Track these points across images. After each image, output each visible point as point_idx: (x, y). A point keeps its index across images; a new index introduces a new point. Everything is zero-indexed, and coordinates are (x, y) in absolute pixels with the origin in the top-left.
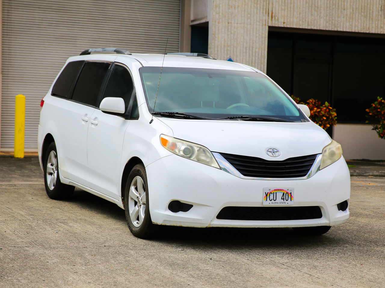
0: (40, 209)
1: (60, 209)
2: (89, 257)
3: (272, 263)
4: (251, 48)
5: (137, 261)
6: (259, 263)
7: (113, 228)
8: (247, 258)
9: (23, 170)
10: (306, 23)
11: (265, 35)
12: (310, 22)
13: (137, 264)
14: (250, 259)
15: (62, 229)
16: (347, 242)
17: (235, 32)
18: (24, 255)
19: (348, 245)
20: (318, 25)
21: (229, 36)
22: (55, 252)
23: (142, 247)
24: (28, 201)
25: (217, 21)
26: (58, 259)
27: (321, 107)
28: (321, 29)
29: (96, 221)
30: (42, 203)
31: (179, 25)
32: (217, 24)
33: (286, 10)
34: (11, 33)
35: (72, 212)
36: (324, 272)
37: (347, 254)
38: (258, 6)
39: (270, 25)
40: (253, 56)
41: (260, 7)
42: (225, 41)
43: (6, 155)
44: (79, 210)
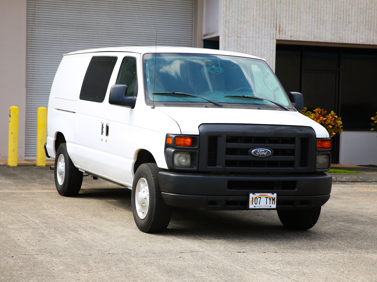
0: (54, 217)
1: (73, 217)
2: (93, 265)
3: (263, 270)
5: (137, 268)
6: (251, 270)
7: (119, 236)
8: (241, 265)
9: (44, 178)
10: (312, 36)
12: (316, 35)
13: (136, 271)
14: (244, 266)
15: (71, 237)
16: (339, 250)
18: (33, 263)
19: (340, 252)
20: (324, 38)
22: (62, 260)
23: (144, 254)
24: (44, 209)
25: (227, 36)
26: (63, 267)
27: (327, 116)
28: (327, 42)
29: (104, 229)
30: (57, 211)
31: (192, 40)
32: (227, 38)
33: (293, 25)
35: (83, 219)
36: (312, 279)
37: (337, 261)
38: (267, 20)
39: (278, 38)
41: (268, 22)
43: (29, 164)
44: (90, 217)
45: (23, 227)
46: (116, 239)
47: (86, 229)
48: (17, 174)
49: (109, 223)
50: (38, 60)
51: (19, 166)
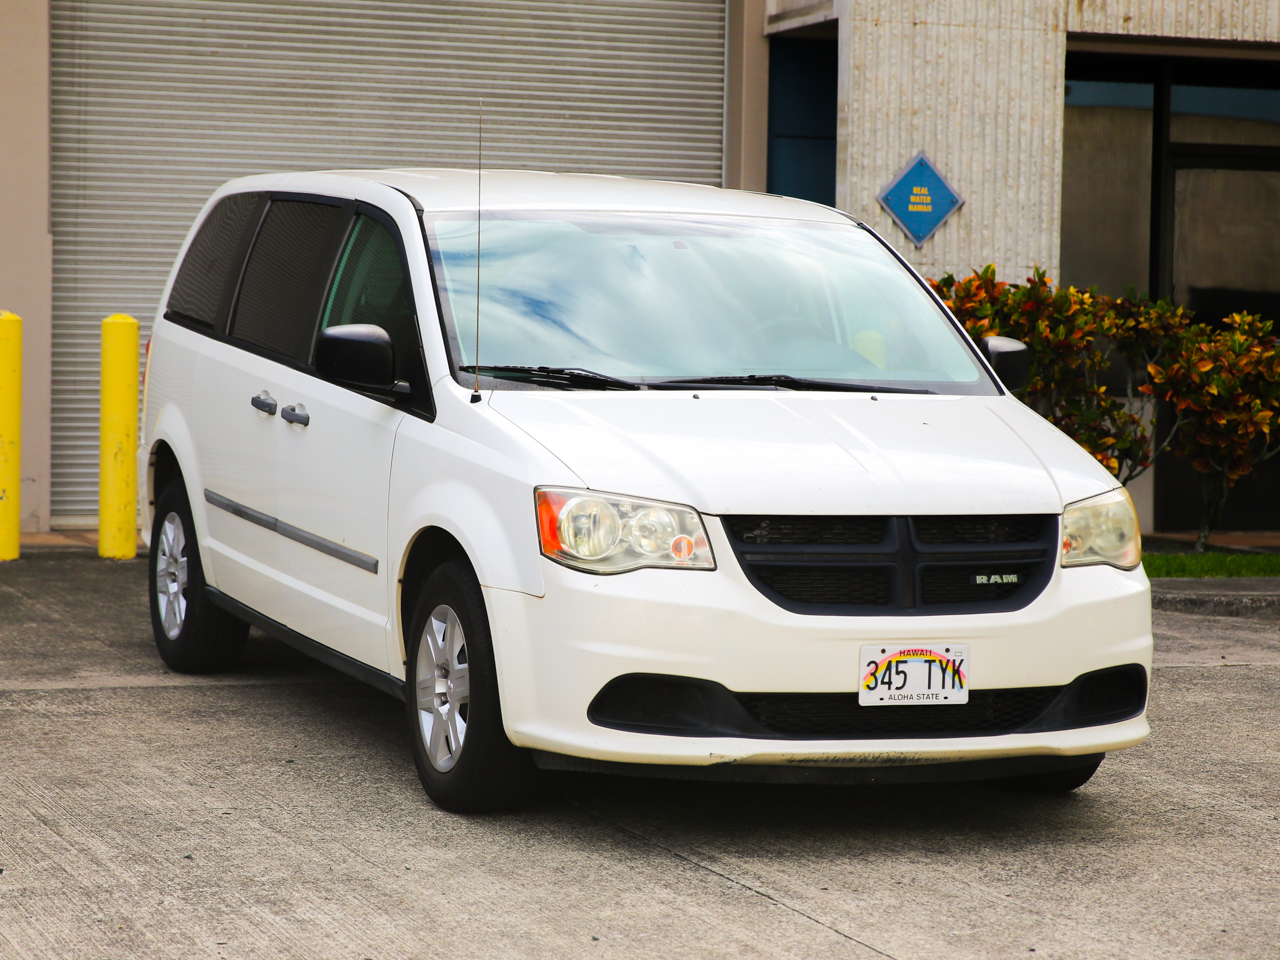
0: (180, 825)
1: (263, 823)
4: (1000, 119)
10: (1210, 17)
11: (1056, 66)
12: (1226, 15)
17: (941, 57)
20: (1258, 25)
21: (917, 73)
25: (870, 17)
28: (1269, 40)
30: (189, 788)
31: (722, 36)
32: (870, 27)
34: (87, 75)
35: (311, 834)
39: (1075, 27)
40: (1008, 149)
42: (902, 93)
43: (69, 547)
44: (342, 822)
45: (37, 884)
46: (473, 947)
47: (327, 890)
48: (19, 597)
49: (430, 852)
50: (99, 123)
51: (23, 556)
